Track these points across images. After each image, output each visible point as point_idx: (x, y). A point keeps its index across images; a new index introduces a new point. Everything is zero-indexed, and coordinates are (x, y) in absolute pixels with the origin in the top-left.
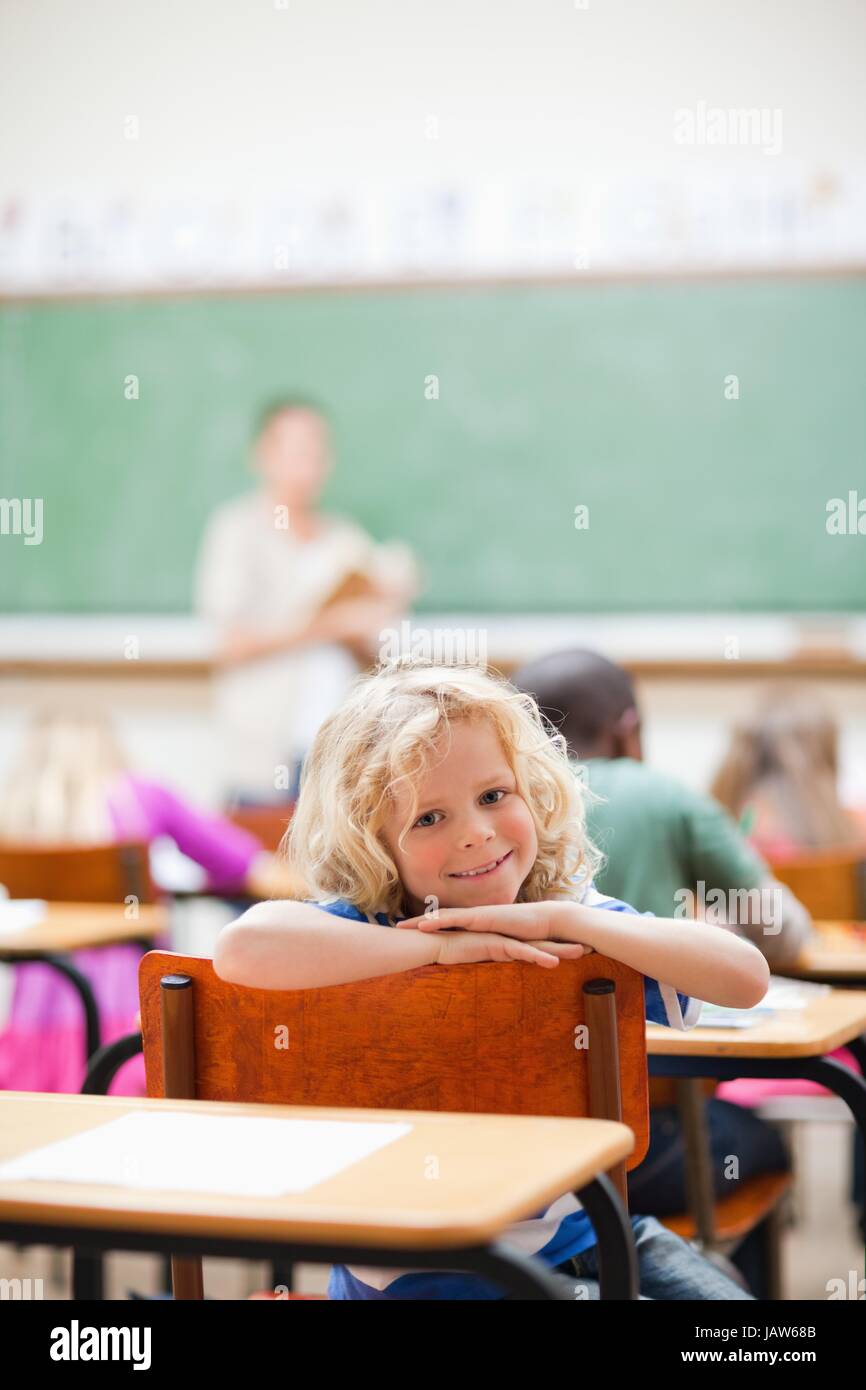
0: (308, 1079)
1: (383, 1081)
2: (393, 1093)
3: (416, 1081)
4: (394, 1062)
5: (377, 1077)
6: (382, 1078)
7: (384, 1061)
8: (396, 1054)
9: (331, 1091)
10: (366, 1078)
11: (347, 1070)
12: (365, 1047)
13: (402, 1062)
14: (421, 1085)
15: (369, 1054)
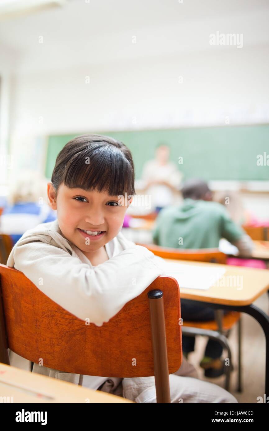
0: (36, 321)
1: (63, 326)
2: (67, 332)
3: (76, 328)
4: (67, 319)
5: (61, 324)
6: (62, 325)
7: (63, 318)
8: (67, 316)
9: (44, 327)
10: (56, 324)
11: (49, 320)
12: (55, 311)
13: (70, 320)
14: (78, 330)
15: (57, 314)
